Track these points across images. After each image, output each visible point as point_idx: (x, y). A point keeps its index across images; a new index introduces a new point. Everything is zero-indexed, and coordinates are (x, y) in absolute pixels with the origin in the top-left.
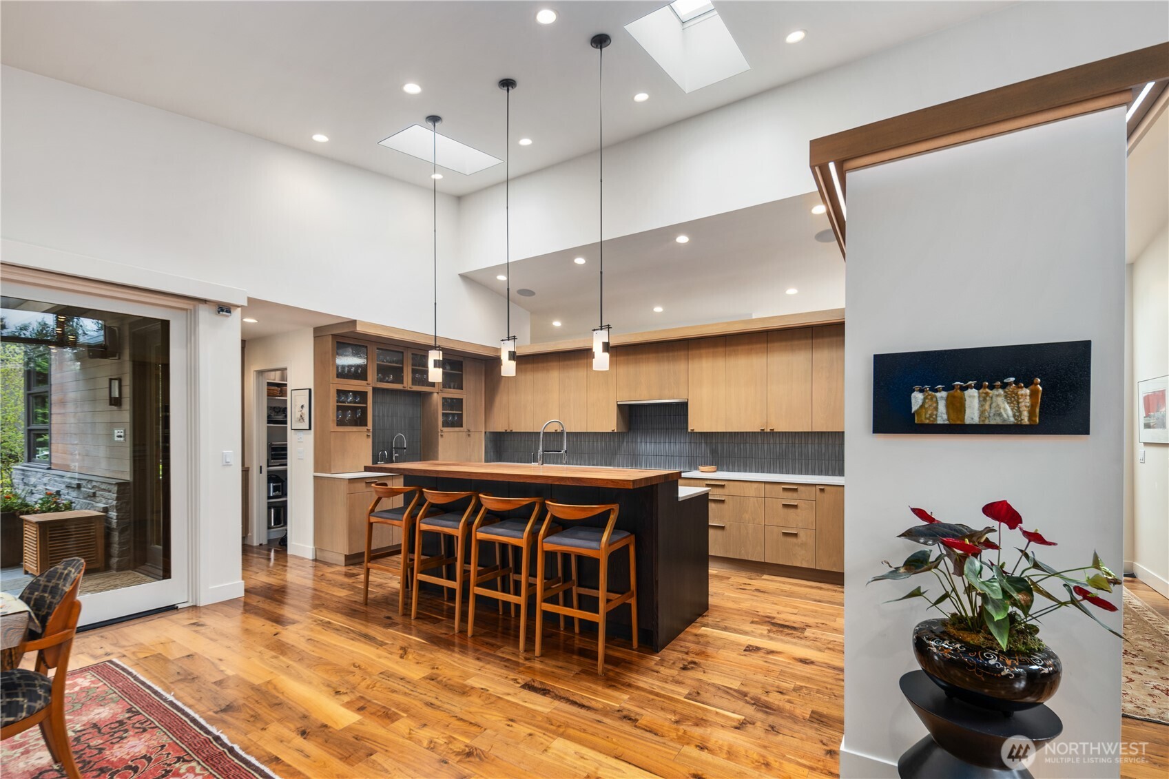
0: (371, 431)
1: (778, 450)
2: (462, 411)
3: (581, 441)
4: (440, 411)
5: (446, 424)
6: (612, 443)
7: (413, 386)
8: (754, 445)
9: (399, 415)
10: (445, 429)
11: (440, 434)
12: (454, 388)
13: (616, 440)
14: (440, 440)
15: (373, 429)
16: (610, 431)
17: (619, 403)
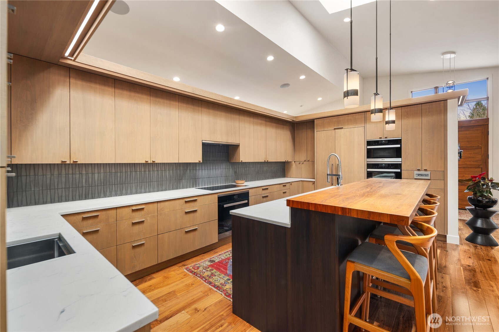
16: (198, 162)
17: (203, 142)
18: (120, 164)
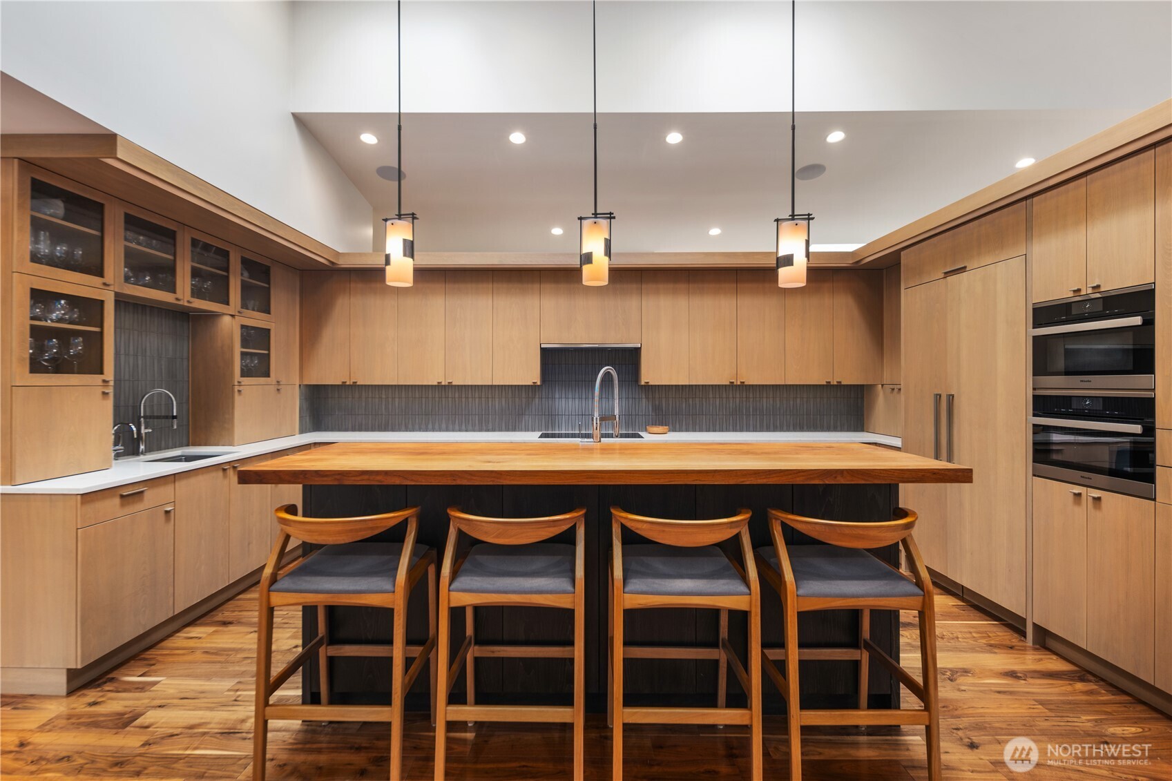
0: (112, 383)
1: (731, 405)
2: (269, 350)
3: (467, 398)
4: (238, 349)
5: (246, 373)
6: (517, 400)
7: (192, 300)
8: (704, 400)
9: (148, 353)
10: (246, 380)
11: (236, 388)
12: (253, 310)
13: (524, 395)
14: (238, 399)
15: (115, 381)
16: (530, 383)
17: (543, 346)
18: (412, 386)
